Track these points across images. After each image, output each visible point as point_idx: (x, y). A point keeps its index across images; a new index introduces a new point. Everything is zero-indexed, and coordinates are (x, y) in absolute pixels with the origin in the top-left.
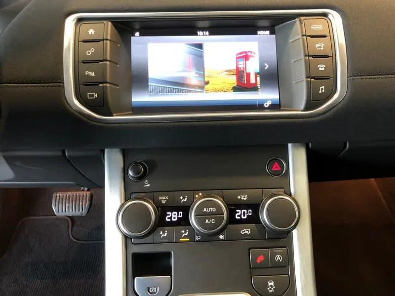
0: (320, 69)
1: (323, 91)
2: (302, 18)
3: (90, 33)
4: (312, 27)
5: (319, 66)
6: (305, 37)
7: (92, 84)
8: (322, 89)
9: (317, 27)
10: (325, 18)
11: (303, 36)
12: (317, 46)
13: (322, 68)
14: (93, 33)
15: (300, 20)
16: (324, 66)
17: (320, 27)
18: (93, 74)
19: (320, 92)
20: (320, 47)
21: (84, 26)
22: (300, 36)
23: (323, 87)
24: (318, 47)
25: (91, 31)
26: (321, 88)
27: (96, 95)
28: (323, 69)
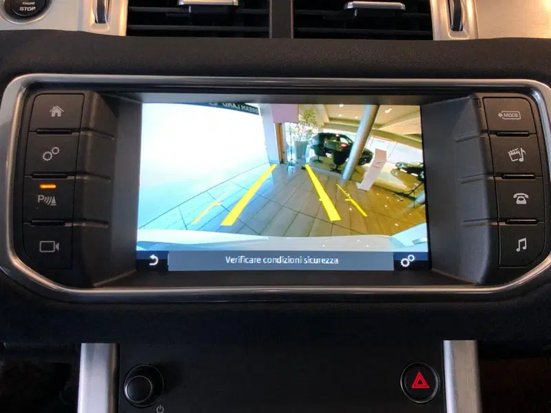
0: (518, 202)
1: (525, 248)
2: (480, 95)
3: (53, 115)
4: (500, 115)
5: (515, 196)
6: (486, 135)
7: (52, 222)
8: (523, 244)
9: (510, 114)
10: (526, 97)
11: (482, 132)
12: (511, 153)
13: (521, 199)
14: (59, 115)
15: (476, 99)
16: (527, 196)
17: (516, 115)
18: (53, 202)
19: (518, 250)
20: (517, 156)
21: (42, 99)
22: (475, 133)
23: (525, 240)
24: (514, 157)
25: (57, 111)
26: (520, 241)
27: (57, 246)
28: (524, 202)
